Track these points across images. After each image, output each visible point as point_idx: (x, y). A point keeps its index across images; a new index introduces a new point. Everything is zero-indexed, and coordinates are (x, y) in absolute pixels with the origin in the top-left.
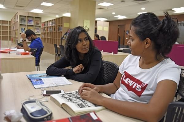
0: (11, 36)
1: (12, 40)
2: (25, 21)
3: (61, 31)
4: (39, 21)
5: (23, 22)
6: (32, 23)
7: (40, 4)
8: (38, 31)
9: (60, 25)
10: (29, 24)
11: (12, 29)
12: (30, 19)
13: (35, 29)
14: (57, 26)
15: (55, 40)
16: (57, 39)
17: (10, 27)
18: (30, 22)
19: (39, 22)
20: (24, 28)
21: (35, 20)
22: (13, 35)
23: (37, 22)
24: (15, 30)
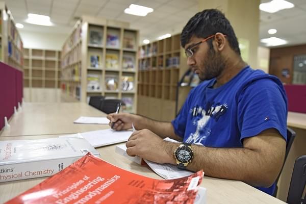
0: (62, 79)
1: (64, 87)
2: (100, 38)
3: (175, 67)
4: (132, 39)
5: (95, 41)
6: (118, 44)
7: (123, 12)
8: (130, 64)
9: (173, 52)
10: (110, 47)
11: (64, 65)
12: (113, 34)
13: (124, 58)
14: (162, 57)
15: (157, 88)
16: (161, 87)
17: (59, 63)
18: (113, 42)
19: (132, 43)
20: (98, 58)
21: (124, 38)
22: (66, 77)
23: (128, 43)
24: (74, 65)
